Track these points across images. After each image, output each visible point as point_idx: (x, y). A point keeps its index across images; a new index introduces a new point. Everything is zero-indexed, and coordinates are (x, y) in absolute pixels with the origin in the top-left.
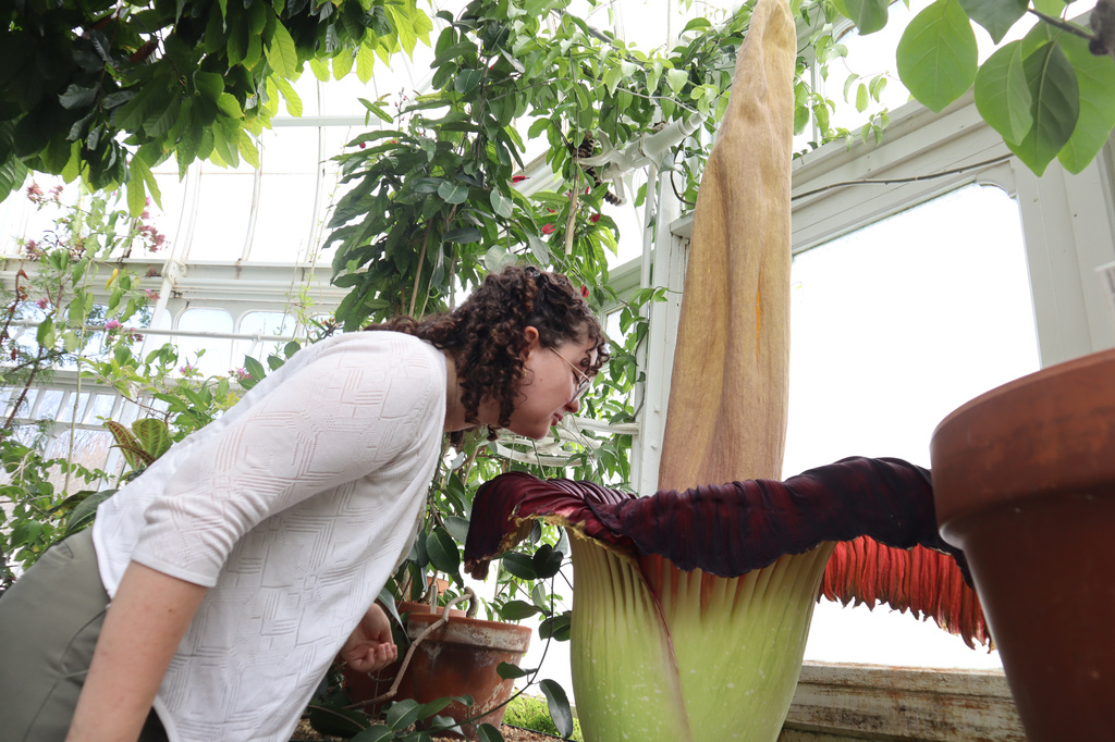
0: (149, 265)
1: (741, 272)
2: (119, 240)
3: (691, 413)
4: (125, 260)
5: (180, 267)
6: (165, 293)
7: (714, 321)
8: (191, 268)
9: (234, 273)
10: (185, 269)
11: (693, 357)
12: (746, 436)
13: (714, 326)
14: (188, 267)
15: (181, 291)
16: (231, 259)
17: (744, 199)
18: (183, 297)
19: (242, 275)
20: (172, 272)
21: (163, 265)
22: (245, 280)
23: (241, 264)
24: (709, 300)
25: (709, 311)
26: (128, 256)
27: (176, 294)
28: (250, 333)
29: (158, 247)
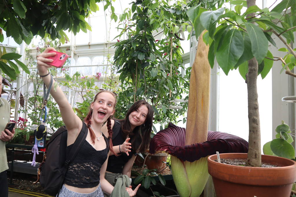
0: (66, 47)
1: (198, 95)
2: (57, 42)
3: (190, 122)
4: (60, 47)
5: (74, 47)
6: (72, 55)
7: (195, 102)
8: (77, 47)
9: (88, 47)
10: (76, 47)
11: (191, 111)
12: (199, 130)
13: (195, 104)
14: (76, 46)
15: (76, 53)
16: (87, 43)
17: (199, 79)
18: (77, 55)
19: (91, 47)
20: (73, 49)
21: (70, 47)
22: (92, 49)
23: (90, 44)
24: (193, 98)
25: (193, 101)
26: (60, 45)
27: (75, 54)
28: (96, 65)
29: (68, 42)
